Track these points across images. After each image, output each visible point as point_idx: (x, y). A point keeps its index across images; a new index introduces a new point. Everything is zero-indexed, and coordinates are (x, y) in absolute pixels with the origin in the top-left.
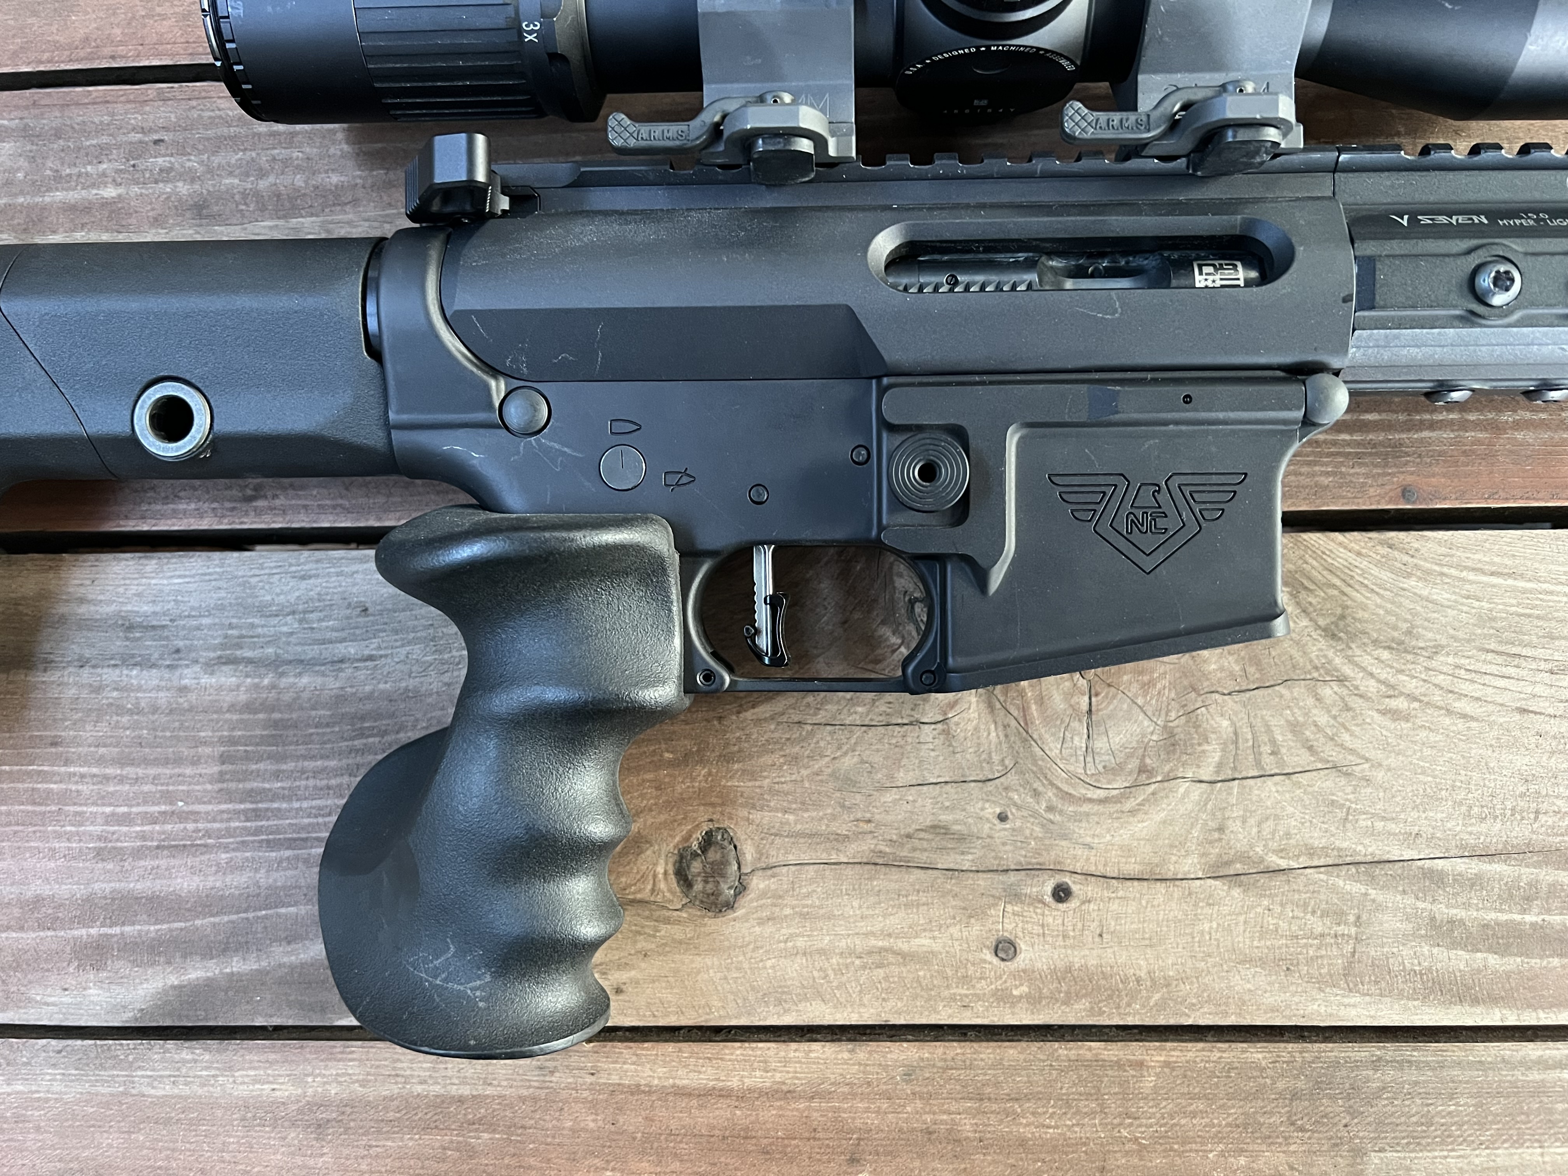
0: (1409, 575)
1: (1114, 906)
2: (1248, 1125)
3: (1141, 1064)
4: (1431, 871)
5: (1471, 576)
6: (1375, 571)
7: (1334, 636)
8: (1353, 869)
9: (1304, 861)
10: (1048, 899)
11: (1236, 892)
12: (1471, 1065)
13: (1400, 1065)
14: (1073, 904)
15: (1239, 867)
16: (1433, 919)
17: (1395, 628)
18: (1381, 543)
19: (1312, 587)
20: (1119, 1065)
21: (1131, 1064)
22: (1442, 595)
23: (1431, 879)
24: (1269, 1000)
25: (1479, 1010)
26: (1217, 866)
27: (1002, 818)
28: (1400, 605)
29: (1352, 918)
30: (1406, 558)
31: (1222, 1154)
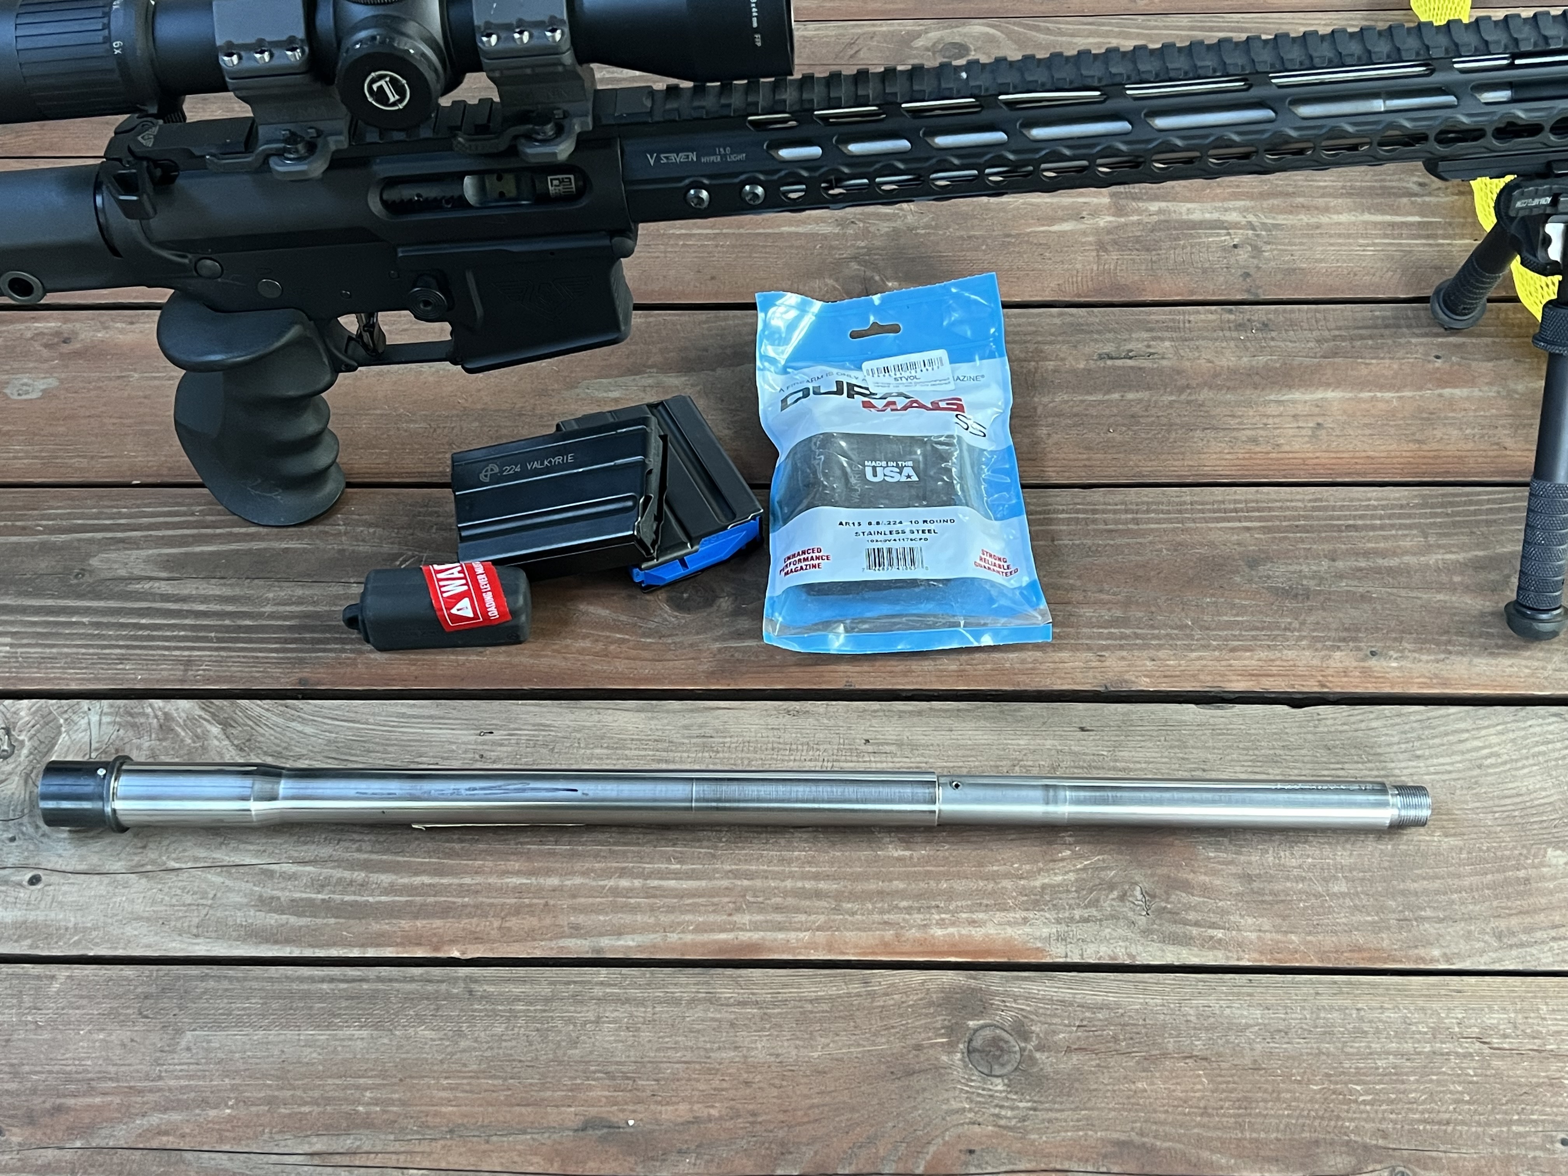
0: (294, 720)
1: (65, 888)
2: (113, 1014)
3: (53, 977)
4: (267, 870)
5: (330, 722)
6: (274, 718)
7: (241, 750)
8: (219, 869)
9: (189, 865)
10: (25, 883)
11: (143, 881)
12: (264, 979)
13: (218, 978)
14: (39, 886)
15: (149, 868)
16: (261, 896)
17: (278, 746)
18: (282, 705)
19: (235, 725)
20: (38, 977)
21: (46, 977)
22: (309, 730)
23: (266, 875)
24: (145, 941)
25: (276, 947)
26: (136, 866)
27: (13, 839)
28: (284, 735)
29: (211, 896)
30: (293, 712)
31: (90, 1032)
